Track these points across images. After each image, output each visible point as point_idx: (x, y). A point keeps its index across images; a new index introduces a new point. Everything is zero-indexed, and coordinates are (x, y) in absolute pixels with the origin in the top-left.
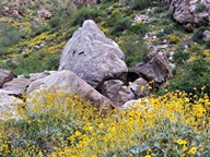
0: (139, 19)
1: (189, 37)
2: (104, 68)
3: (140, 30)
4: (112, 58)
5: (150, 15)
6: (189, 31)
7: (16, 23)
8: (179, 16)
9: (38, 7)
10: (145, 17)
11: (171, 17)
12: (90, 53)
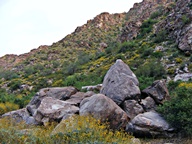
0: (158, 48)
1: (188, 59)
2: (125, 92)
3: (158, 55)
4: (131, 85)
5: (164, 46)
6: (188, 55)
7: (87, 51)
8: (181, 46)
9: (99, 41)
10: (161, 47)
11: (177, 47)
12: (118, 81)
